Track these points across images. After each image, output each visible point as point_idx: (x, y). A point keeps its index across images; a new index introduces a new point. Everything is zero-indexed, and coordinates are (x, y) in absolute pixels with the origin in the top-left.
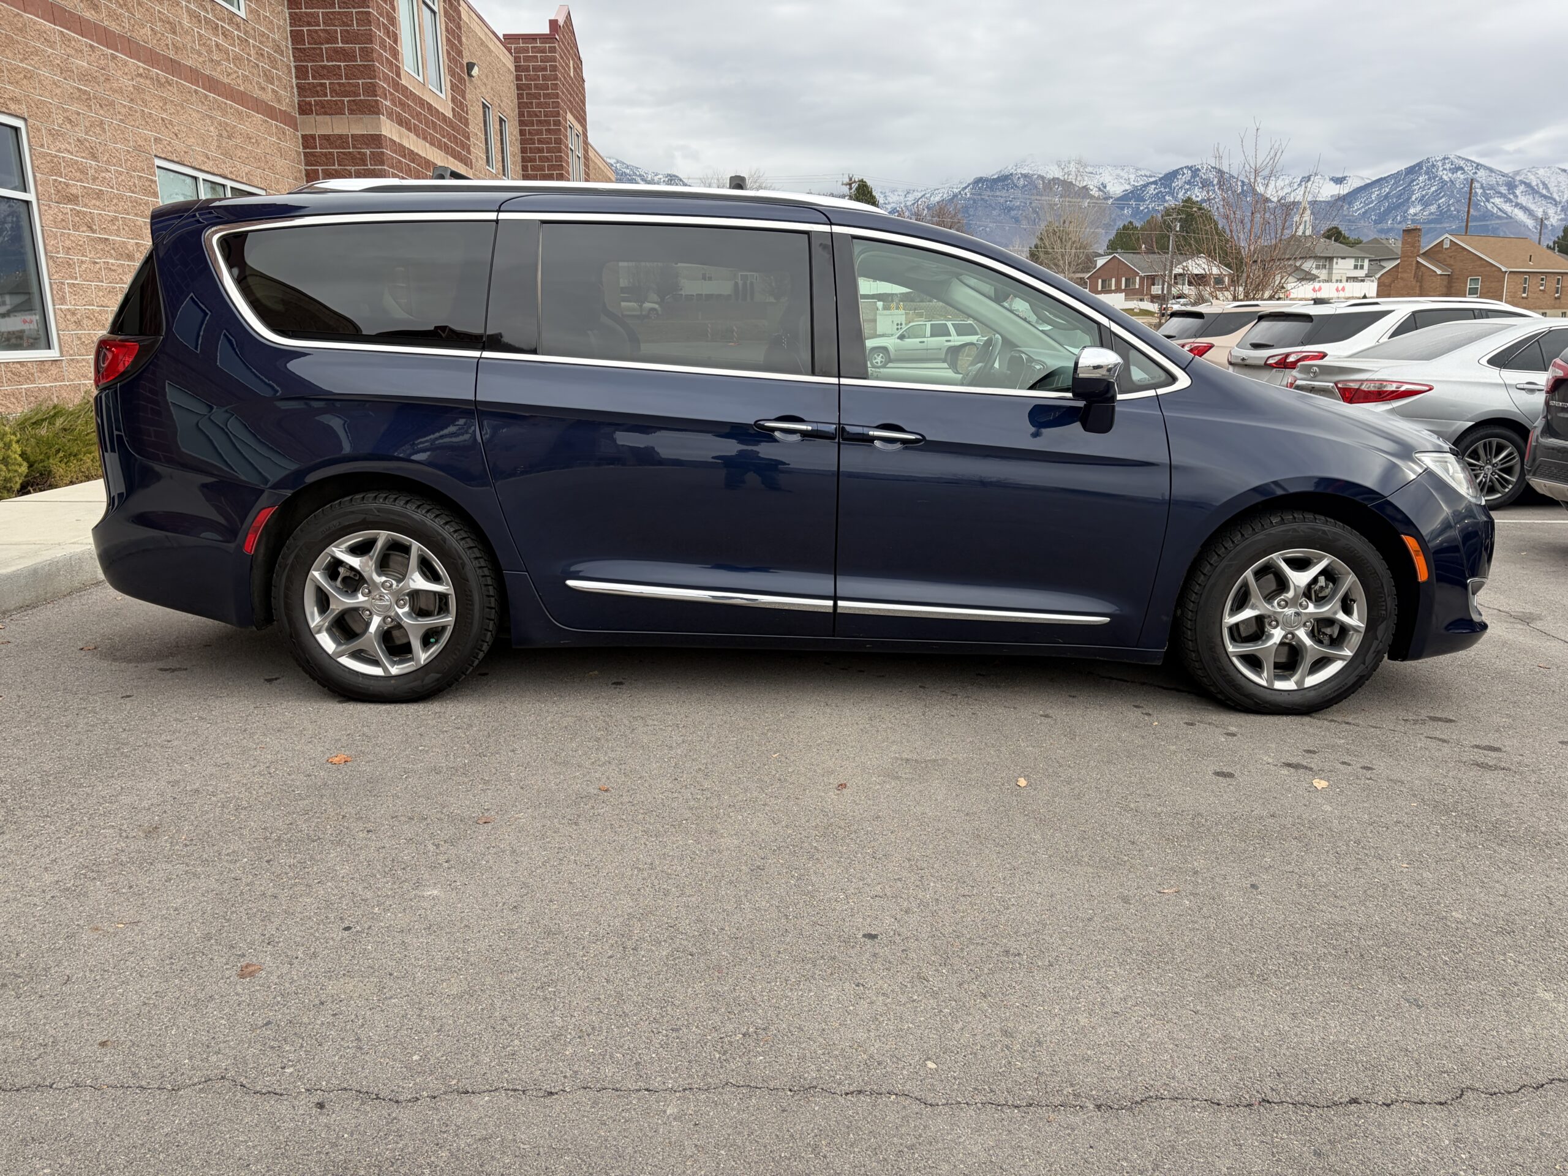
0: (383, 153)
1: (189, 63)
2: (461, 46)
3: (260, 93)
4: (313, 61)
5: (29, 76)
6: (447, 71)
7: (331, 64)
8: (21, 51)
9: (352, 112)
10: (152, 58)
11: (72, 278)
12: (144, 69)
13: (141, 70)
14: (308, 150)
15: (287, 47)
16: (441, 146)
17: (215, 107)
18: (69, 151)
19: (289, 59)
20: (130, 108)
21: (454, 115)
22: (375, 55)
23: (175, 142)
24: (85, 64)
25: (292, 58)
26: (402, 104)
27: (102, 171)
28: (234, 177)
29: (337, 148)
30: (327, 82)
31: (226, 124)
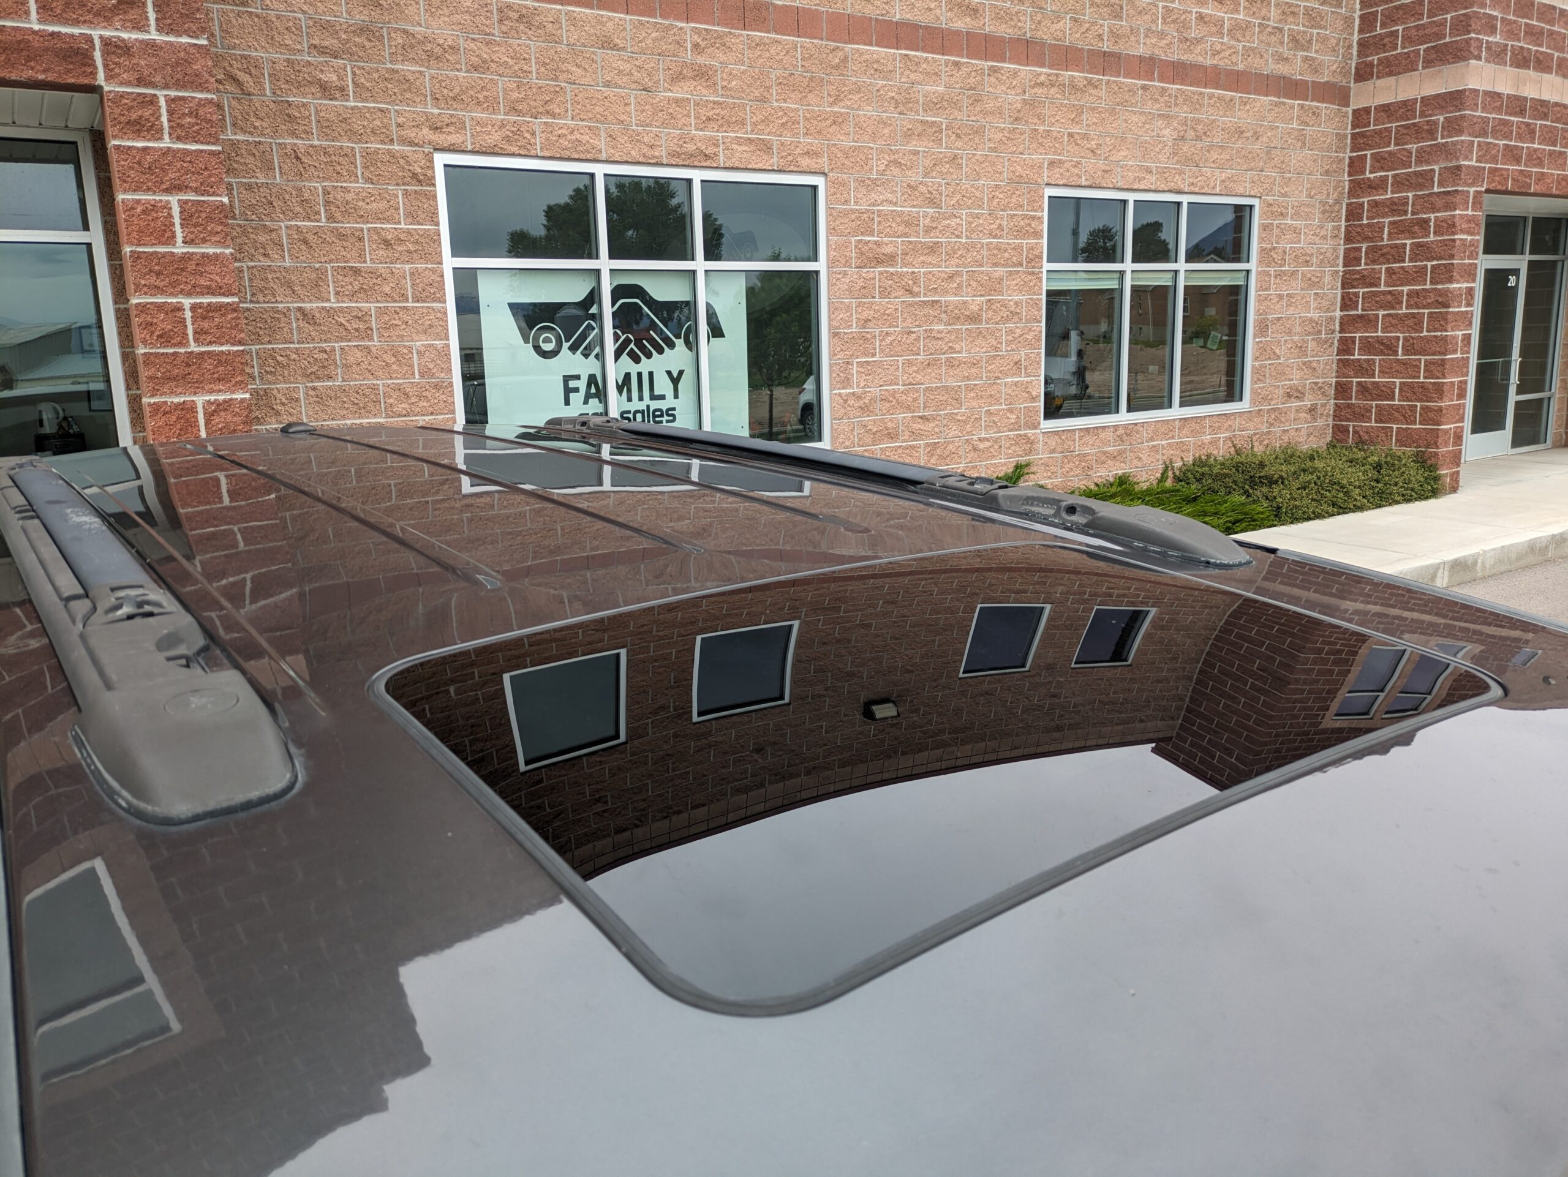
0: (1464, 117)
1: (1141, 51)
3: (1278, 66)
5: (838, 121)
8: (833, 92)
9: (1428, 63)
10: (1067, 58)
11: (866, 356)
12: (1050, 75)
13: (1042, 78)
14: (1358, 130)
17: (1179, 101)
20: (1013, 131)
23: (1091, 160)
24: (941, 89)
26: (1535, 34)
27: (945, 219)
29: (1397, 120)
30: (1401, 28)
31: (1199, 121)
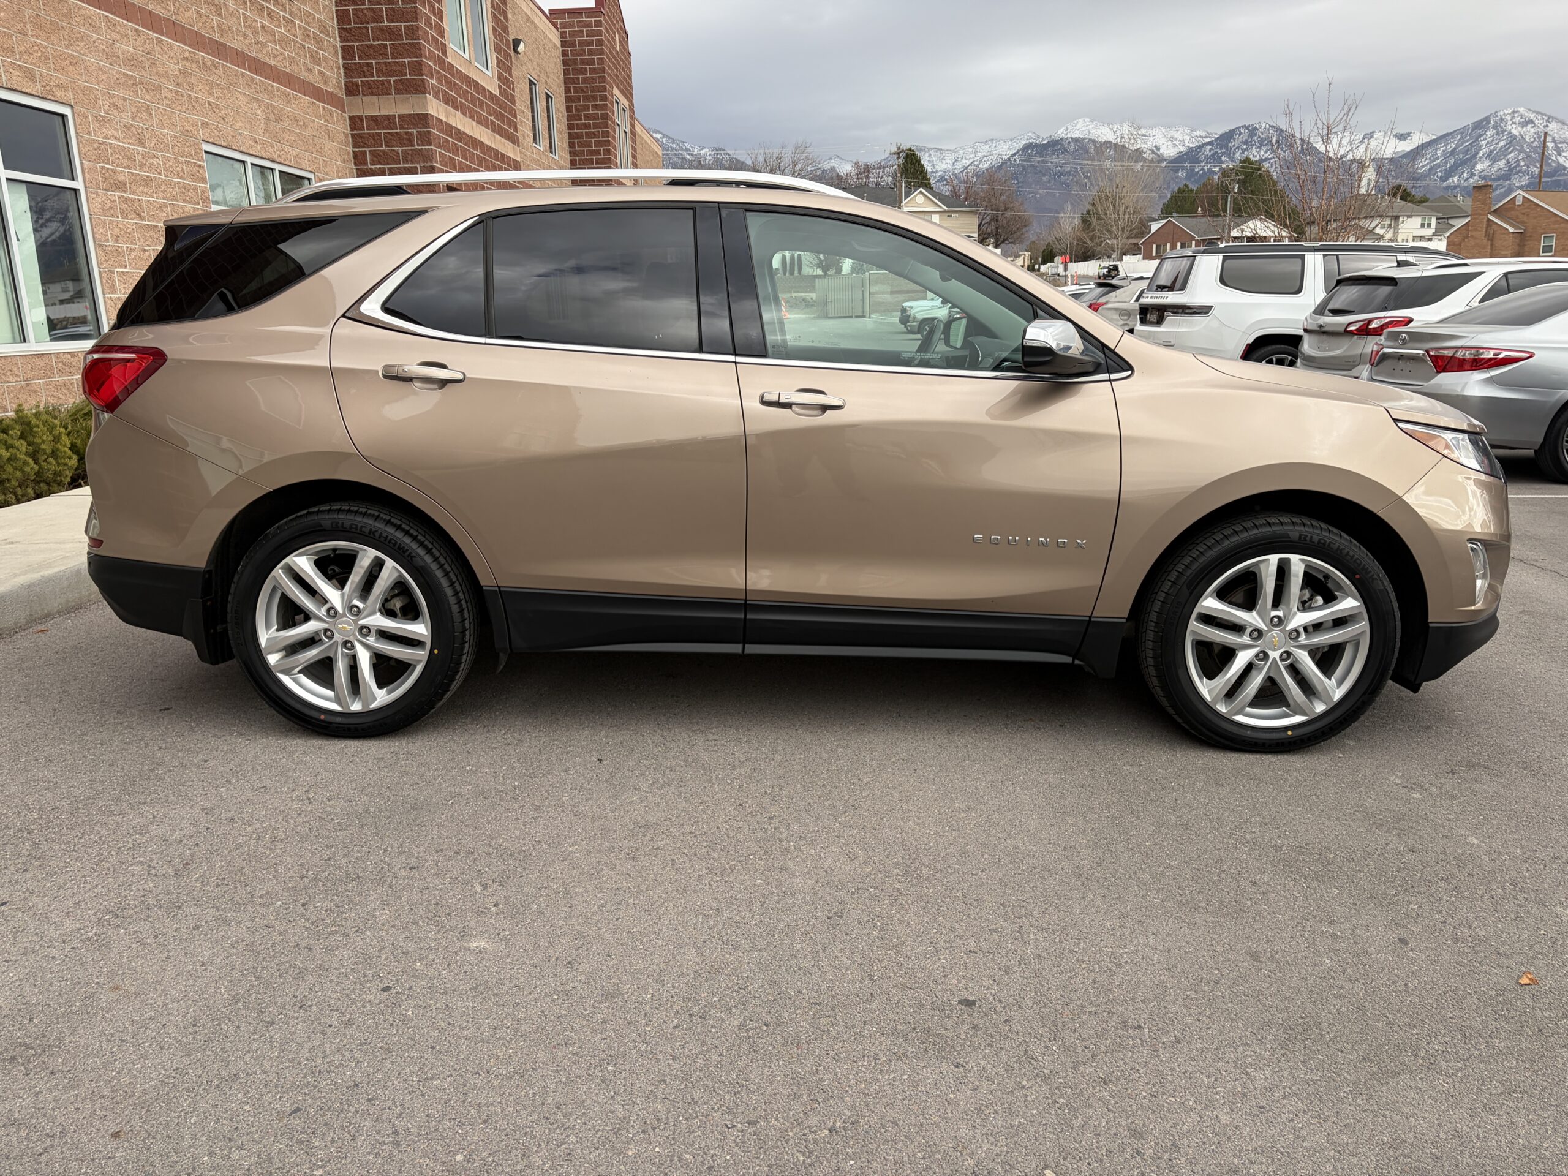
0: (429, 132)
1: (235, 45)
2: (507, 22)
3: (307, 74)
4: (360, 41)
5: (75, 62)
6: (493, 48)
7: (377, 43)
8: (66, 37)
9: (398, 91)
10: (198, 41)
11: (121, 267)
12: (190, 52)
13: (187, 54)
14: (355, 132)
15: (333, 27)
16: (488, 124)
17: (263, 90)
18: (116, 138)
19: (334, 39)
20: (177, 93)
21: (501, 93)
22: (420, 33)
23: (223, 126)
24: (131, 49)
25: (338, 39)
26: (449, 83)
27: (149, 158)
28: (282, 161)
29: (384, 128)
30: (374, 62)
31: (273, 106)
